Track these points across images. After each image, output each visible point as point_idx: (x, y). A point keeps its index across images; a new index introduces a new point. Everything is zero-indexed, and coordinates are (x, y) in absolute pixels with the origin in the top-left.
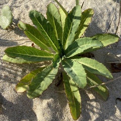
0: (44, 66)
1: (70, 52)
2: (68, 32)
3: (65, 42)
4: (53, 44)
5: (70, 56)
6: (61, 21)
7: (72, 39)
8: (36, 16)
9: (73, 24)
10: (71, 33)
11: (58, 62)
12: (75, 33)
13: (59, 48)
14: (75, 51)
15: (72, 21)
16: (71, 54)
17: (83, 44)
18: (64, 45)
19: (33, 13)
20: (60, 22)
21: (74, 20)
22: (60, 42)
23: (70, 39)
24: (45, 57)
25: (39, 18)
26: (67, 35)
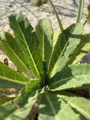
0: (13, 96)
1: (56, 83)
2: (59, 54)
3: (52, 66)
4: (35, 66)
5: (57, 89)
6: (52, 38)
7: (64, 64)
8: (19, 19)
9: (68, 44)
10: (63, 55)
11: (33, 96)
12: (70, 56)
13: (42, 73)
14: (65, 82)
15: (67, 40)
16: (58, 85)
17: (81, 74)
18: (51, 70)
19: (16, 16)
20: (50, 40)
21: (70, 39)
22: (45, 64)
23: (60, 64)
24: (16, 81)
25: (22, 24)
26: (57, 58)
